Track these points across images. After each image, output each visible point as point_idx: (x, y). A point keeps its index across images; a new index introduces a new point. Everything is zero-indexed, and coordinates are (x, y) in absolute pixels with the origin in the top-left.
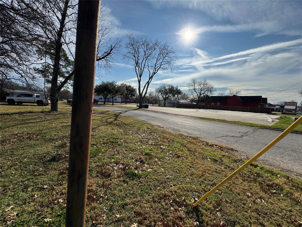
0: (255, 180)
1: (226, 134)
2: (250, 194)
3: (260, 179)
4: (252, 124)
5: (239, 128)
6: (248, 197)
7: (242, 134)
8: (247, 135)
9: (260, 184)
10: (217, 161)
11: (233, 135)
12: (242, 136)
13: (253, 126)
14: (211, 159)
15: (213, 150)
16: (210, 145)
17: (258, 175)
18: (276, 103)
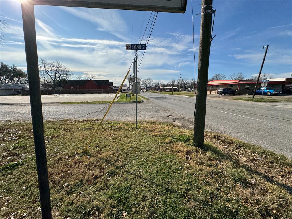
0: (111, 129)
1: (91, 111)
2: (110, 135)
3: (113, 128)
4: (106, 101)
5: (99, 105)
6: (109, 136)
7: (101, 109)
8: (105, 109)
9: (114, 130)
10: (90, 129)
11: (96, 111)
12: (102, 111)
13: (107, 103)
14: (85, 129)
15: (85, 124)
16: (82, 122)
17: (112, 126)
18: (118, 86)
